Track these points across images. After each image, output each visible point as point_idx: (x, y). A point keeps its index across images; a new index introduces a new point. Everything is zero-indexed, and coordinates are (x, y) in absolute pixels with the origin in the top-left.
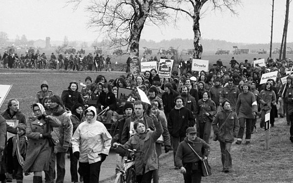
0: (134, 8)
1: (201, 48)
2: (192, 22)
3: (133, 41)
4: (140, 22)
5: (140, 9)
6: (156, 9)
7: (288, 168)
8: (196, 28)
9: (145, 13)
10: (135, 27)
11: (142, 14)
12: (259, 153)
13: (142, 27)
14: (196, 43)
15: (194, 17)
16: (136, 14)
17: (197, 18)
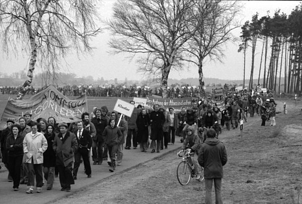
0: (164, 60)
1: (203, 83)
2: (198, 68)
3: (164, 80)
4: (167, 69)
5: (167, 61)
6: (177, 61)
7: (254, 152)
8: (200, 72)
9: (171, 63)
10: (165, 71)
11: (169, 64)
12: (237, 143)
13: (169, 71)
14: (200, 80)
15: (199, 65)
16: (165, 64)
17: (201, 66)
